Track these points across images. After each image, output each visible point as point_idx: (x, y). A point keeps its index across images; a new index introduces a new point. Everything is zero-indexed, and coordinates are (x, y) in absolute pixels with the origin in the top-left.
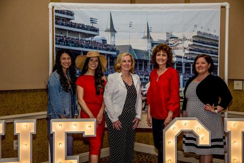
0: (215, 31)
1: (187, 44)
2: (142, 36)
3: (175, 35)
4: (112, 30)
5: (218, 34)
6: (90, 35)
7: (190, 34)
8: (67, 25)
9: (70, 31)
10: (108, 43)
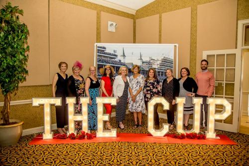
0: (171, 57)
1: (159, 62)
2: (138, 58)
3: (153, 58)
4: (124, 56)
5: (173, 58)
6: (113, 58)
7: (160, 58)
8: (103, 53)
9: (104, 56)
10: (122, 62)
